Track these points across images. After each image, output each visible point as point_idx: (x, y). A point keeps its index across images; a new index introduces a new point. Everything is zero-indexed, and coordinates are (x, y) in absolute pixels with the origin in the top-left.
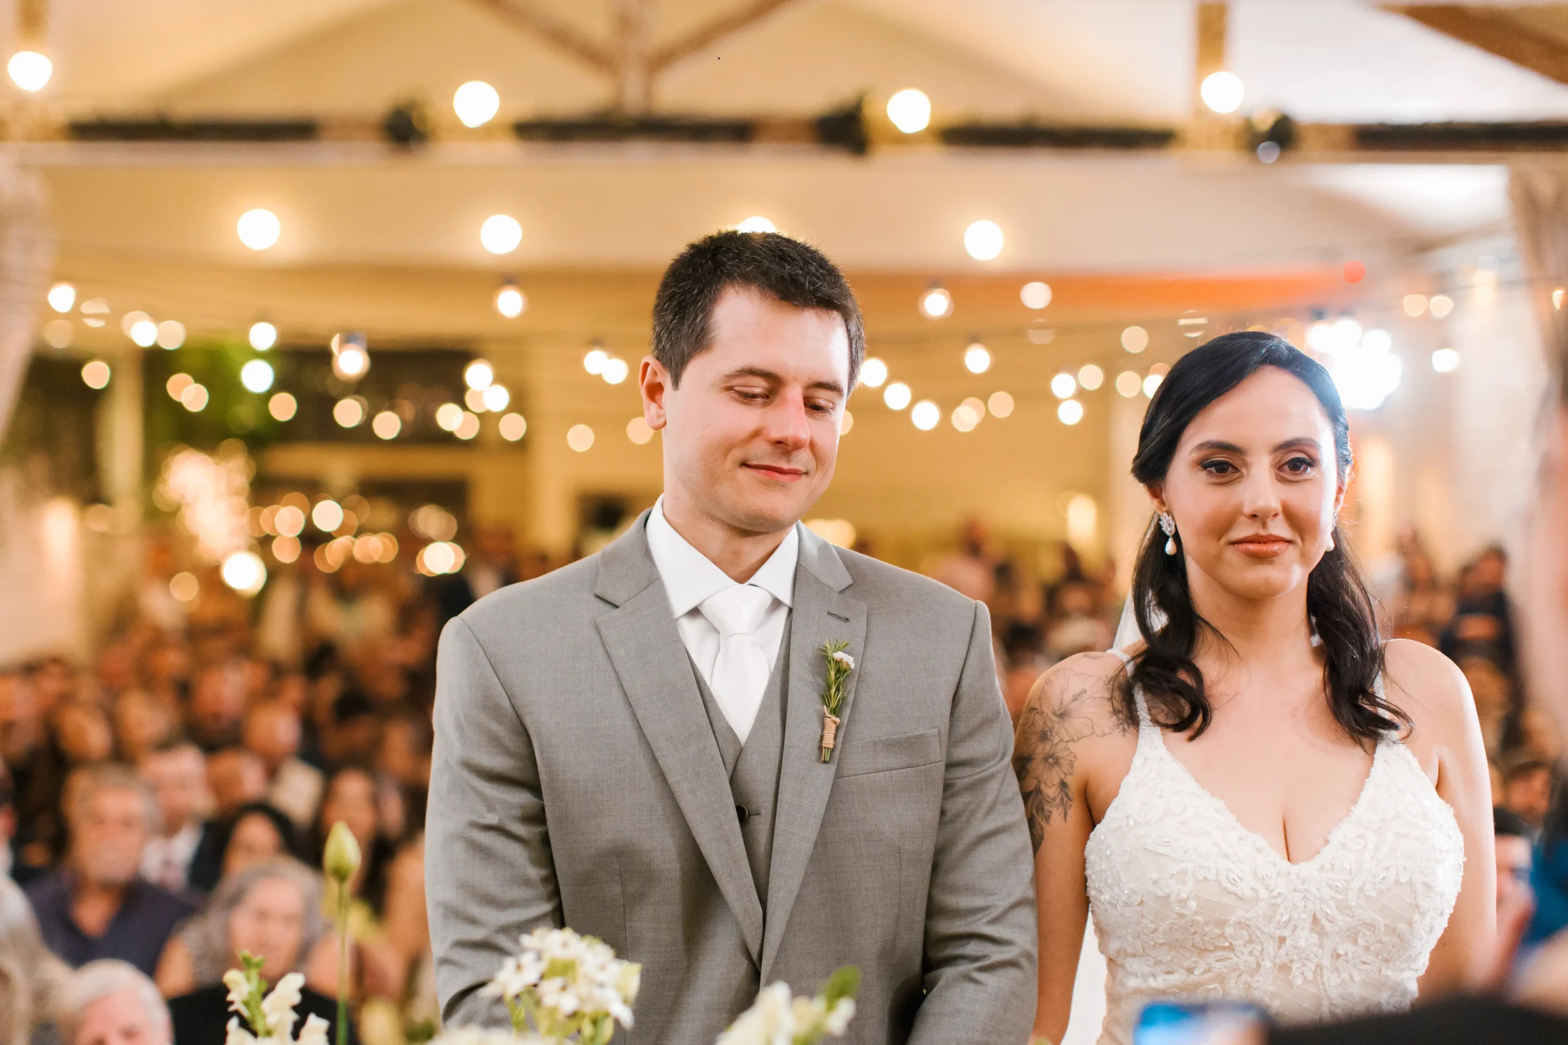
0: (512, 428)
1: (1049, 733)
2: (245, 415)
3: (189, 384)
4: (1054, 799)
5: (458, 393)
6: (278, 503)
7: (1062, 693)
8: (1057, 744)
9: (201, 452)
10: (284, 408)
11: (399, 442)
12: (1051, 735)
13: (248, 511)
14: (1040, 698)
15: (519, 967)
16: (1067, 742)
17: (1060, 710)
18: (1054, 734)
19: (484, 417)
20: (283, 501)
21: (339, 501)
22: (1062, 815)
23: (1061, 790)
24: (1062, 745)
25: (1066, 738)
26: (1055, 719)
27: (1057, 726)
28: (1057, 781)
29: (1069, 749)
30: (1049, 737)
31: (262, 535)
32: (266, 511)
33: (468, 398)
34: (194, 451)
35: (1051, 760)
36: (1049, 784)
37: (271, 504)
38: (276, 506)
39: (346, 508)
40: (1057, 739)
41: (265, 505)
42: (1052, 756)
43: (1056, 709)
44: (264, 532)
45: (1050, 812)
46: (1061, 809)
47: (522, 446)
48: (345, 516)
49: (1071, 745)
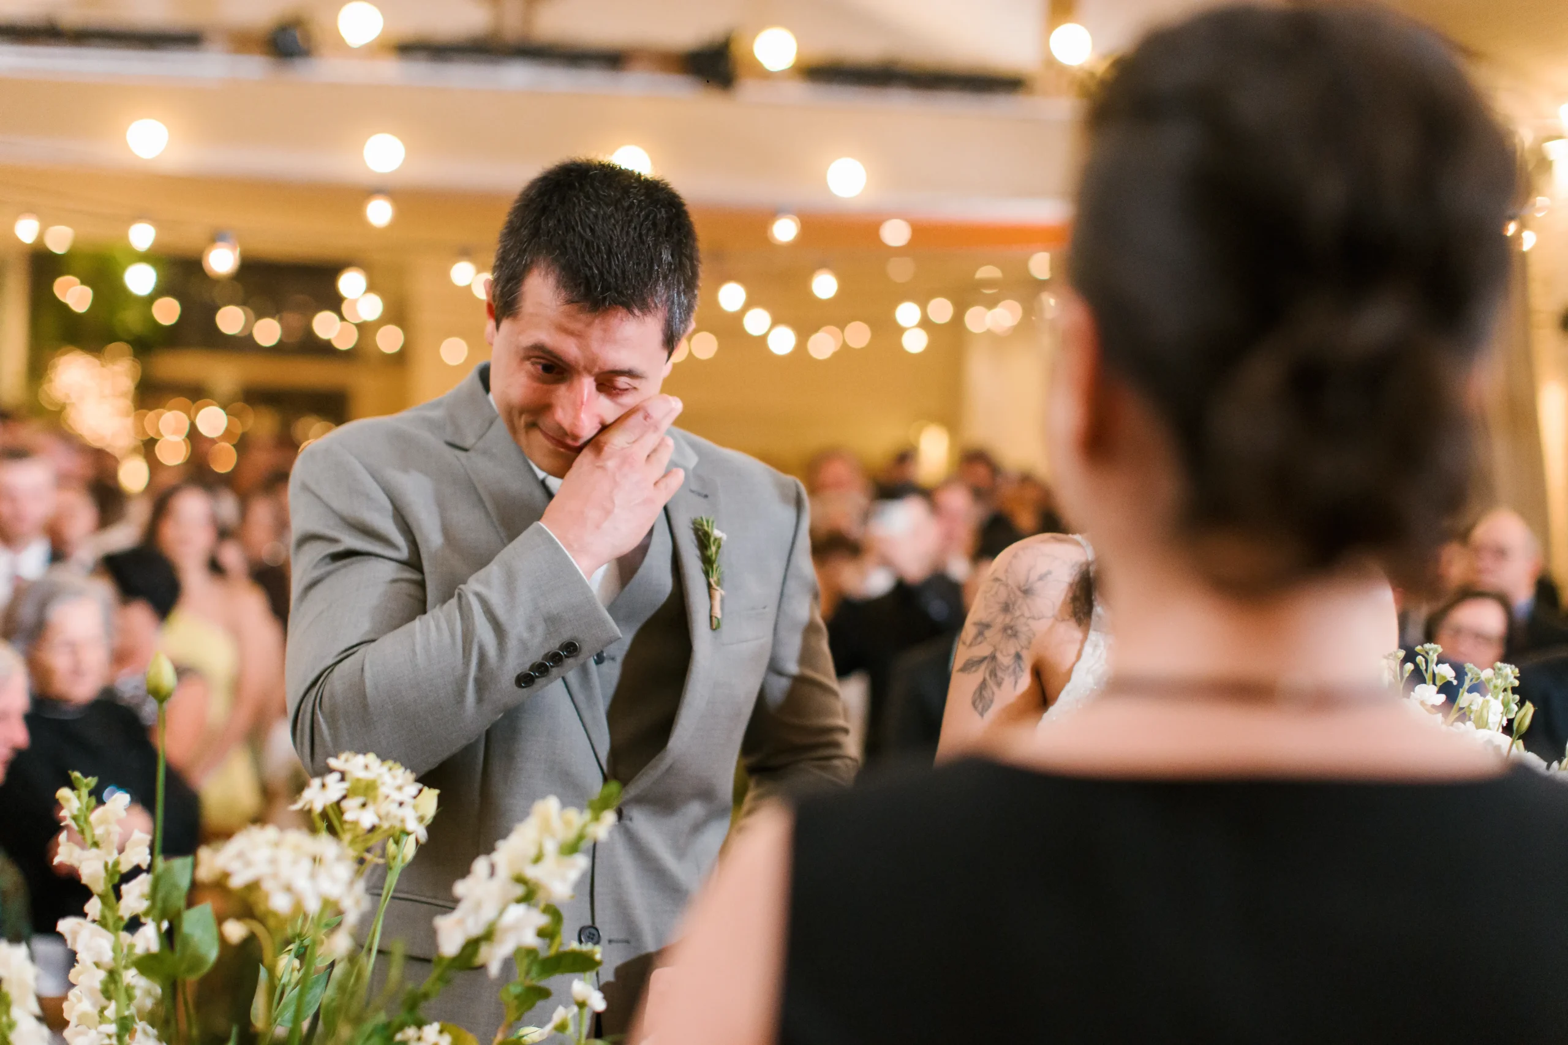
0: (389, 340)
1: (1011, 606)
2: (131, 319)
3: (75, 285)
4: (1008, 668)
5: (335, 303)
6: (163, 407)
7: (1029, 571)
8: (1018, 618)
9: (87, 354)
10: (167, 312)
11: (279, 350)
12: (1013, 609)
13: (133, 414)
14: (1006, 571)
15: (323, 786)
16: (1028, 618)
17: (1024, 585)
18: (1016, 607)
19: (362, 327)
20: (168, 405)
21: (224, 407)
22: (1013, 683)
23: (1015, 661)
24: (1023, 620)
25: (1027, 614)
26: (1019, 593)
27: (1020, 601)
28: (1012, 651)
29: (1028, 625)
30: (1011, 609)
31: (147, 438)
32: (151, 414)
33: (345, 308)
34: (81, 352)
35: (1009, 632)
36: (1005, 653)
37: (157, 408)
38: (162, 410)
39: (231, 415)
40: (1018, 613)
41: (151, 409)
42: (1011, 628)
43: (1022, 584)
44: (148, 435)
45: (1003, 679)
46: (1012, 679)
47: (400, 360)
48: (229, 422)
49: (1031, 622)
